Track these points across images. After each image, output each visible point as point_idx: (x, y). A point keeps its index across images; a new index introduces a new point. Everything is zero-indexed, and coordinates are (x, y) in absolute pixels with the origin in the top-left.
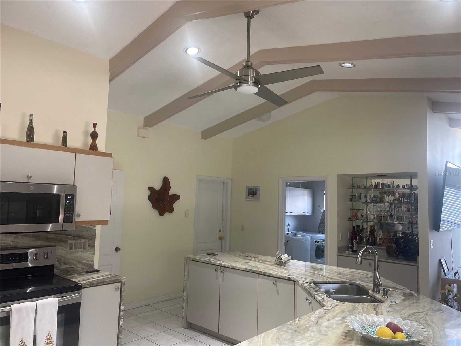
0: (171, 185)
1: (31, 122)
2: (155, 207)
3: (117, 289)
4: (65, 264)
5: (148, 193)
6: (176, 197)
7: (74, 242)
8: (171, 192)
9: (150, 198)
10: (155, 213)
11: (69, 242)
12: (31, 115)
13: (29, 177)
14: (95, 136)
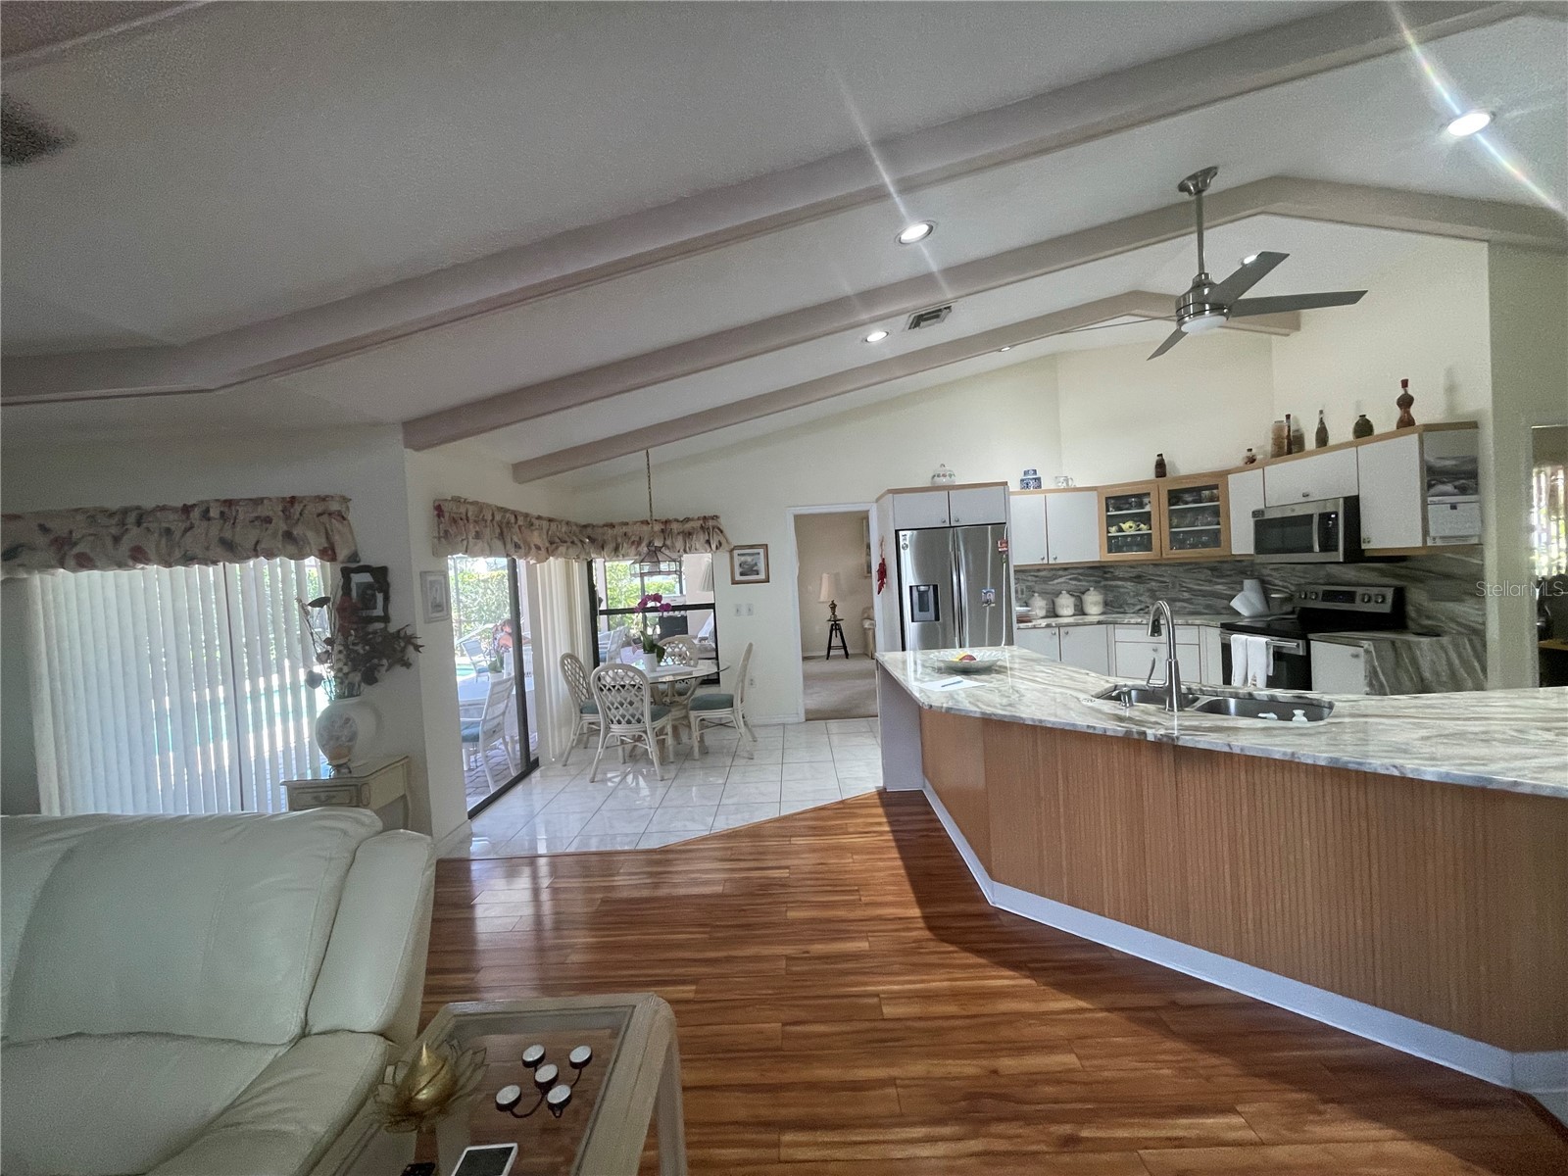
1: (1321, 422)
3: (1356, 656)
4: (1428, 618)
7: (1437, 583)
11: (1429, 583)
12: (1321, 412)
13: (1306, 495)
14: (1406, 402)
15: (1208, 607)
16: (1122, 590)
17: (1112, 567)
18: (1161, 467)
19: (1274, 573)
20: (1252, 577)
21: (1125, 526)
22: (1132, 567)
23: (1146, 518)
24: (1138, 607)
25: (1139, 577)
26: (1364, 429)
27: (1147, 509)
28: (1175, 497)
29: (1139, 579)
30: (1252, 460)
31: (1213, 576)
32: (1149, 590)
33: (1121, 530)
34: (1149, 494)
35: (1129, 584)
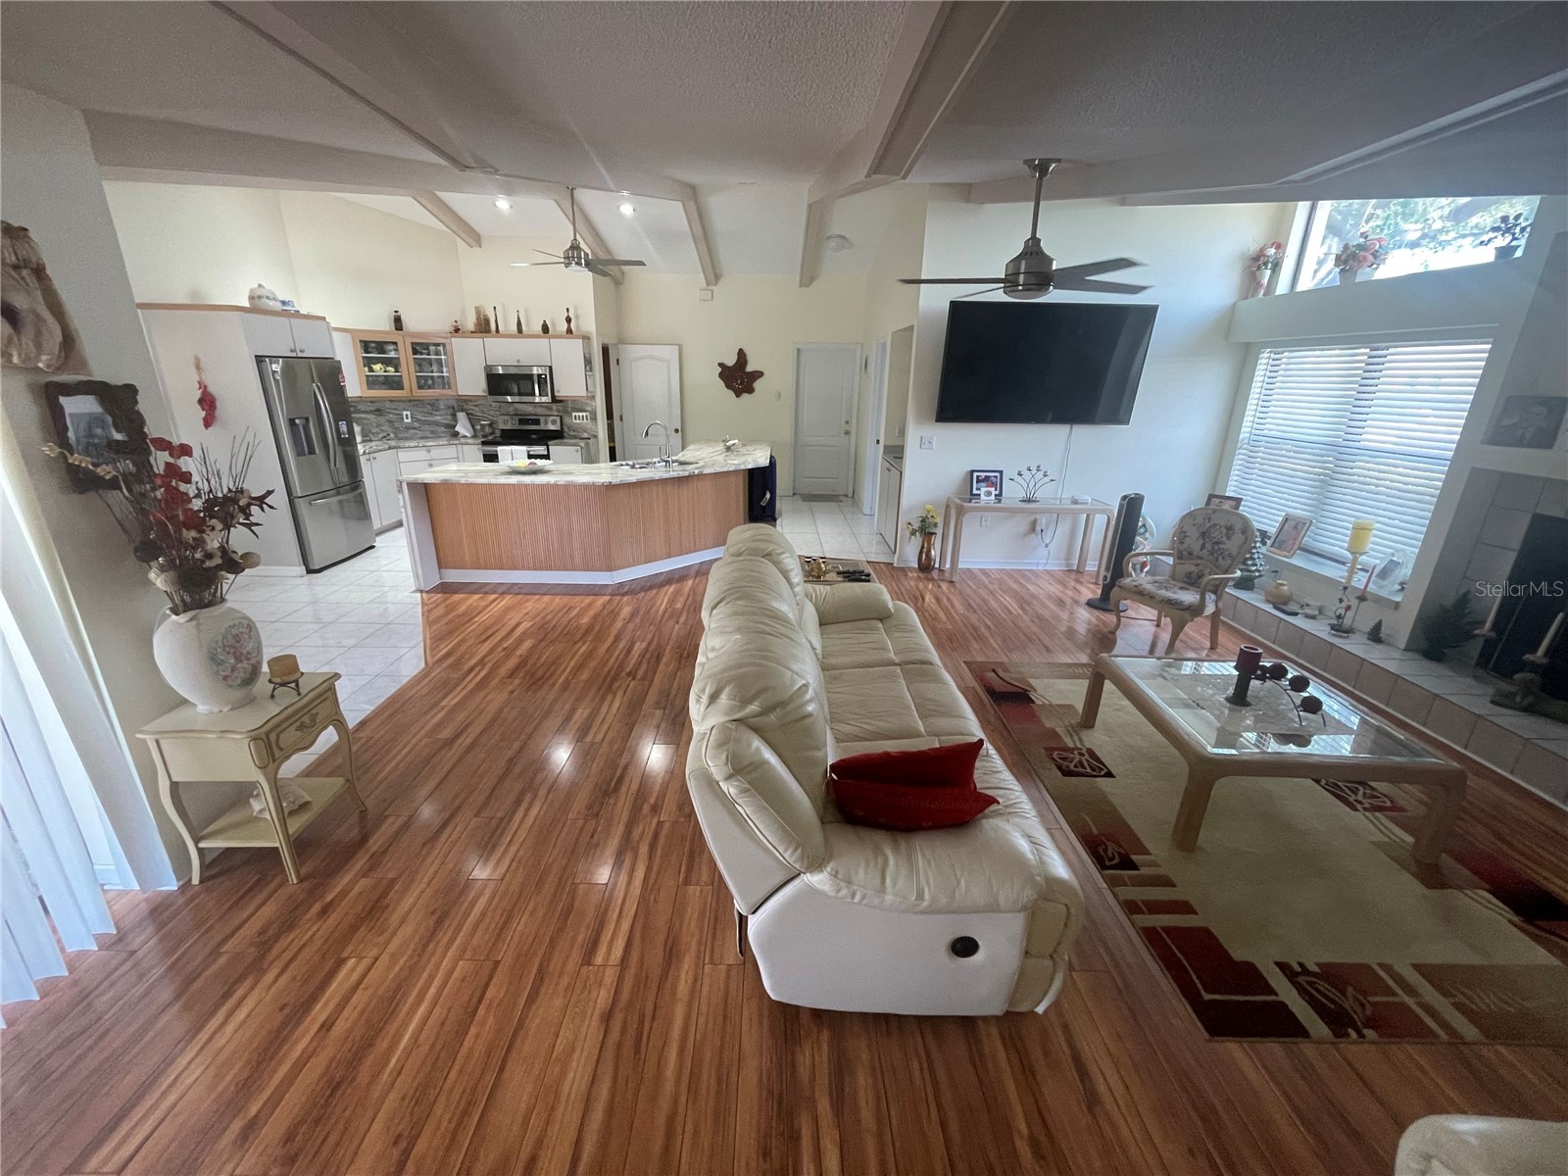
0: (749, 358)
1: (519, 318)
2: (728, 386)
3: (577, 451)
5: (720, 370)
6: (760, 374)
7: (577, 414)
8: (749, 368)
9: (721, 375)
10: (731, 394)
11: (574, 414)
12: (518, 313)
13: (518, 361)
14: (569, 320)
15: (432, 432)
16: (365, 421)
17: (355, 402)
18: (398, 322)
19: (476, 408)
20: (462, 410)
21: (377, 367)
22: (371, 402)
23: (394, 363)
24: (381, 436)
25: (378, 410)
26: (545, 329)
27: (392, 355)
28: (417, 348)
29: (378, 412)
30: (457, 330)
31: (433, 410)
32: (388, 421)
33: (371, 370)
34: (395, 343)
35: (371, 417)
